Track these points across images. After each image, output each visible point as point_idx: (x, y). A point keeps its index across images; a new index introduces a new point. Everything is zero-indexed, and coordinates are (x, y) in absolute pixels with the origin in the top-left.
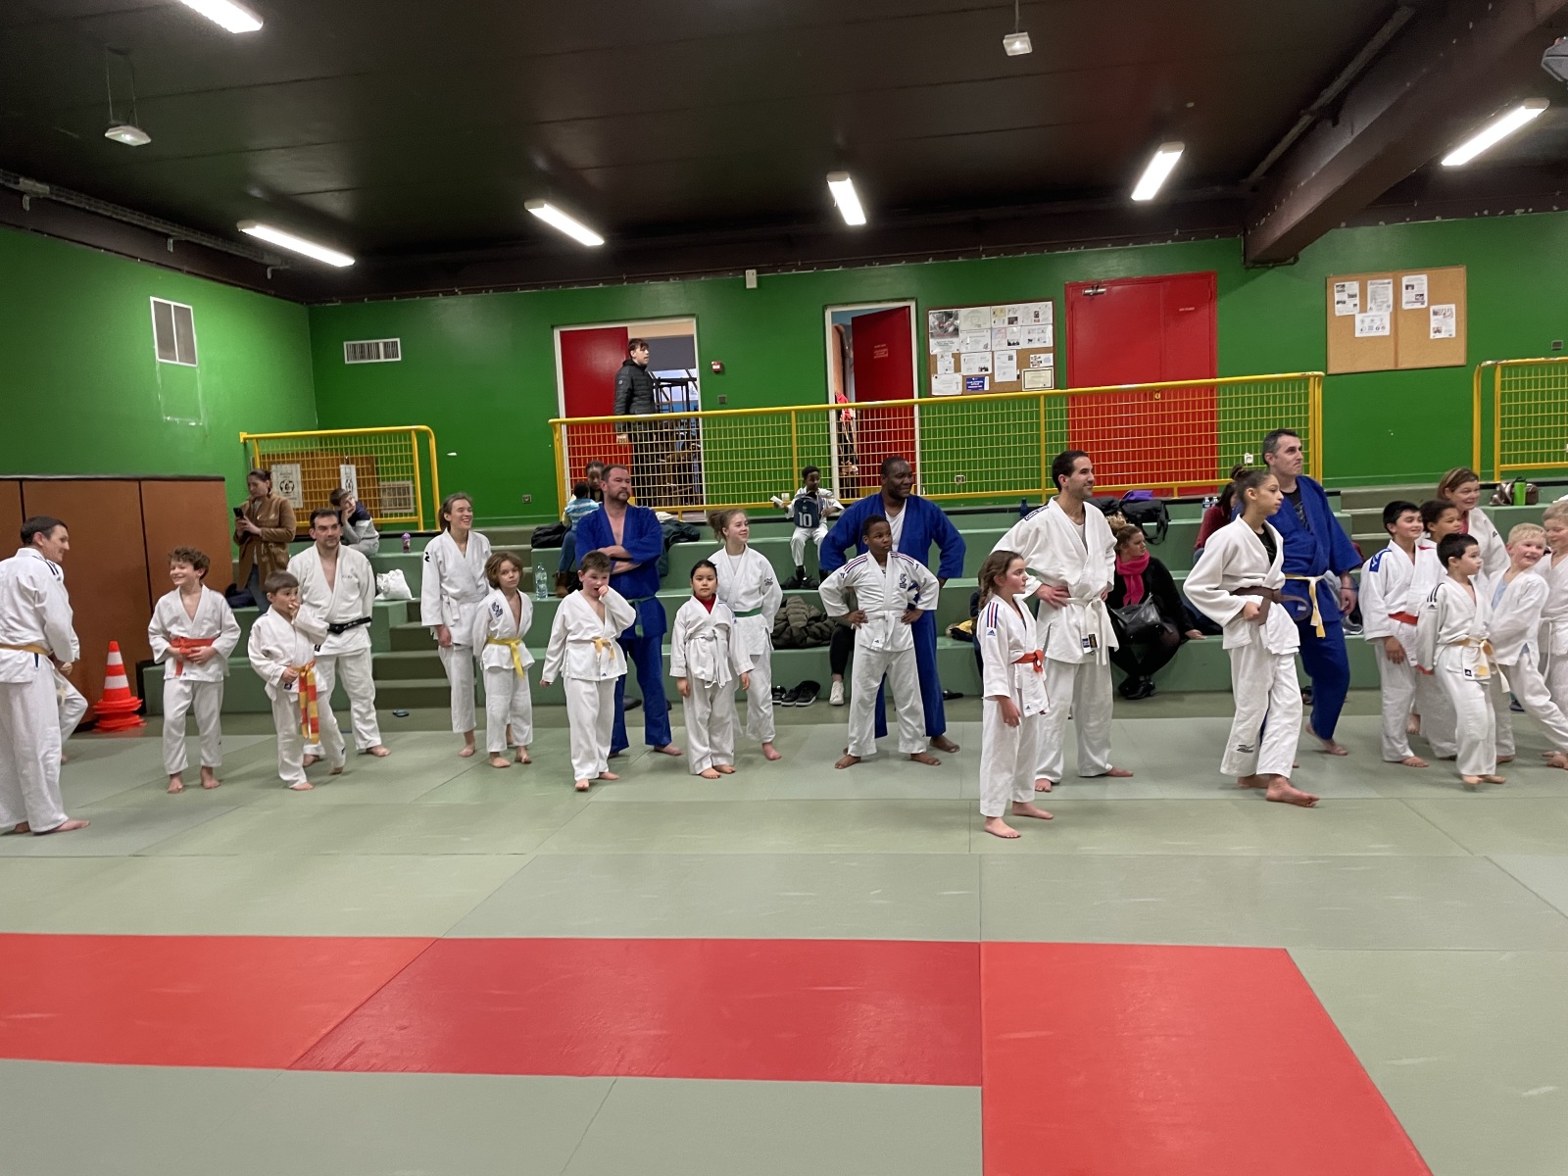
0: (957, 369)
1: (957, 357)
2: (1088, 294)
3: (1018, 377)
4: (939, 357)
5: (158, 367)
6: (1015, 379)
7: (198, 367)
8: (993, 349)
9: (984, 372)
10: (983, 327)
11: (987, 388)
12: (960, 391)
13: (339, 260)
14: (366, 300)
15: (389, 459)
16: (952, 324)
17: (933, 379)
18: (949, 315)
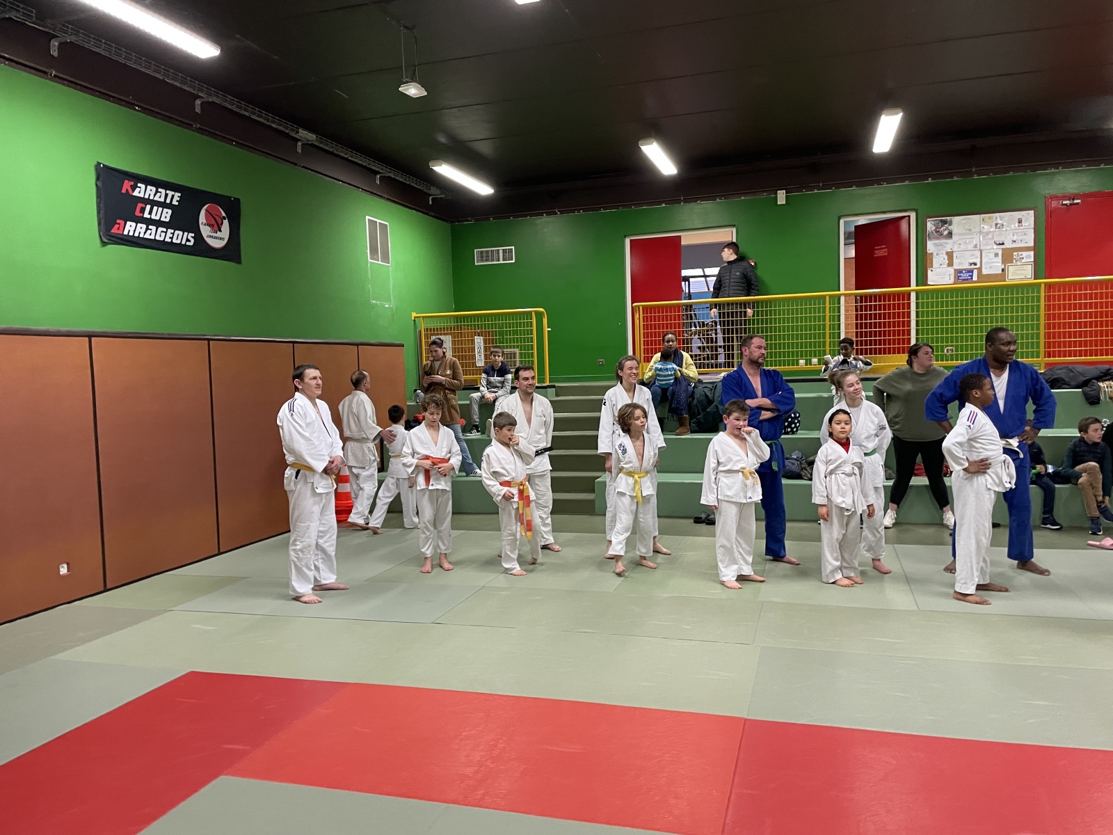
0: (950, 264)
1: (950, 255)
2: (1066, 205)
3: (1003, 270)
4: (935, 254)
5: (369, 265)
6: (1001, 272)
7: (391, 266)
8: (982, 248)
9: (973, 267)
10: (973, 230)
11: (975, 278)
12: (952, 281)
13: (483, 189)
14: (491, 219)
15: (515, 332)
16: (947, 229)
17: (929, 272)
18: (945, 222)
